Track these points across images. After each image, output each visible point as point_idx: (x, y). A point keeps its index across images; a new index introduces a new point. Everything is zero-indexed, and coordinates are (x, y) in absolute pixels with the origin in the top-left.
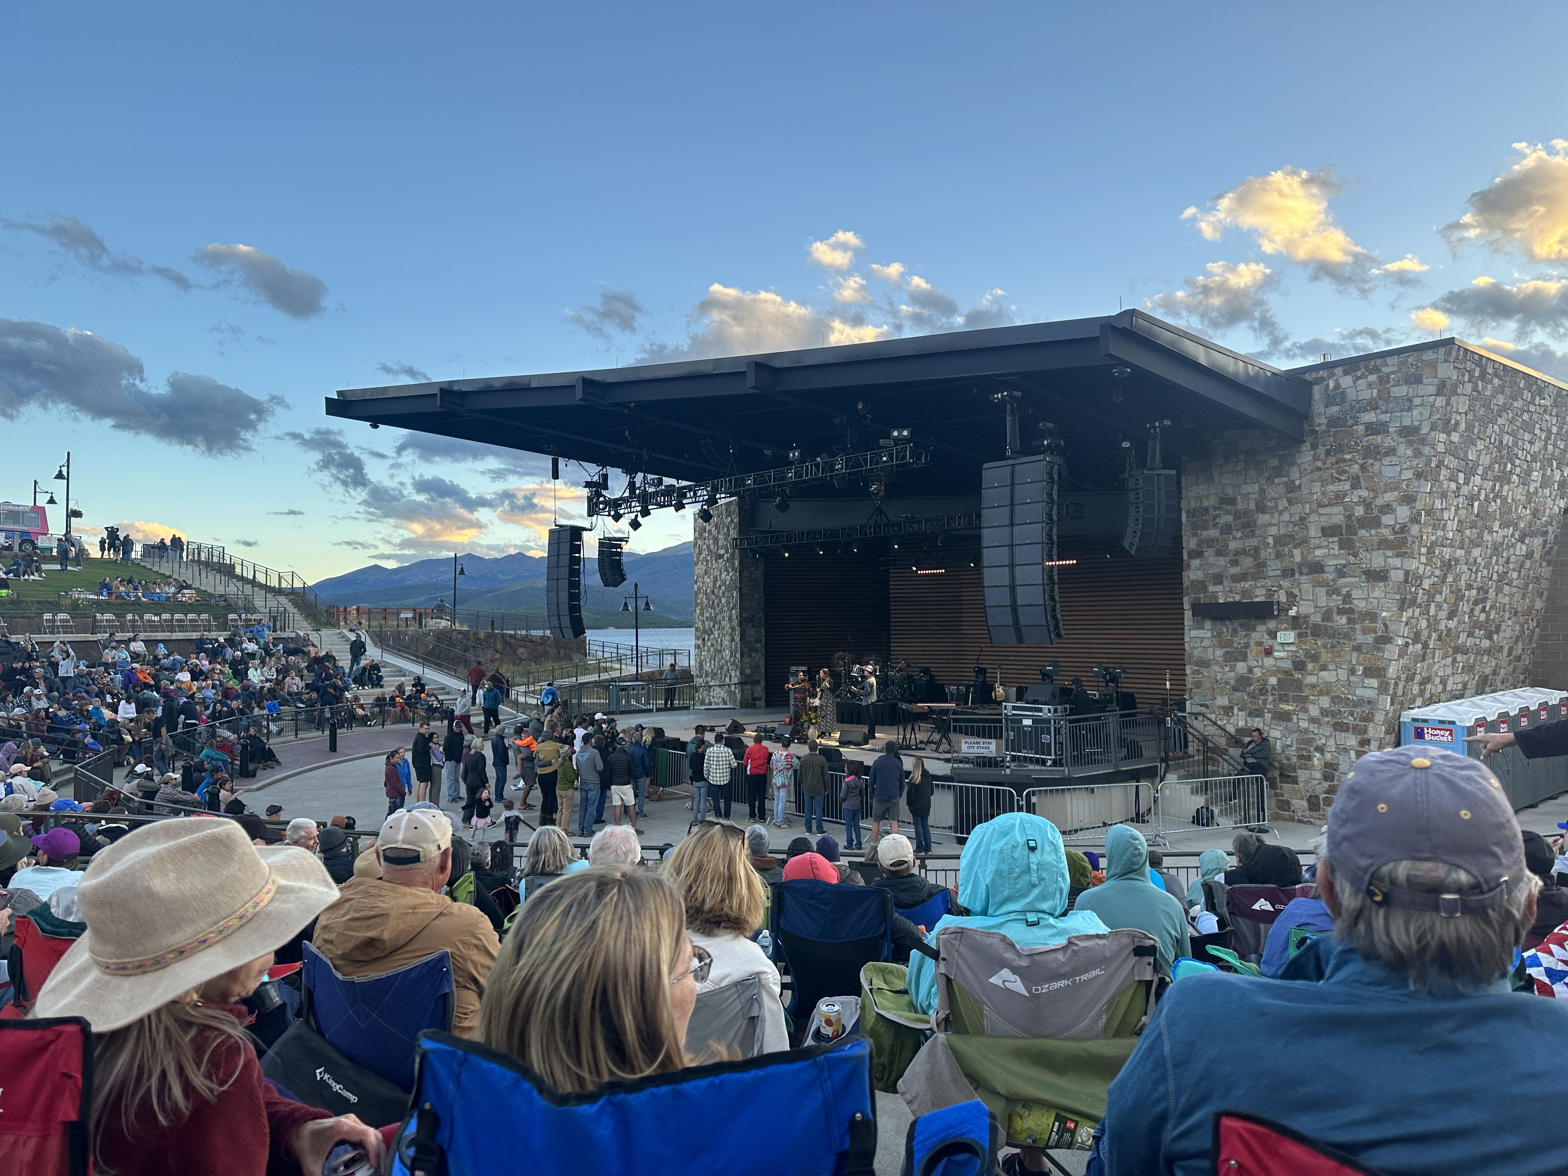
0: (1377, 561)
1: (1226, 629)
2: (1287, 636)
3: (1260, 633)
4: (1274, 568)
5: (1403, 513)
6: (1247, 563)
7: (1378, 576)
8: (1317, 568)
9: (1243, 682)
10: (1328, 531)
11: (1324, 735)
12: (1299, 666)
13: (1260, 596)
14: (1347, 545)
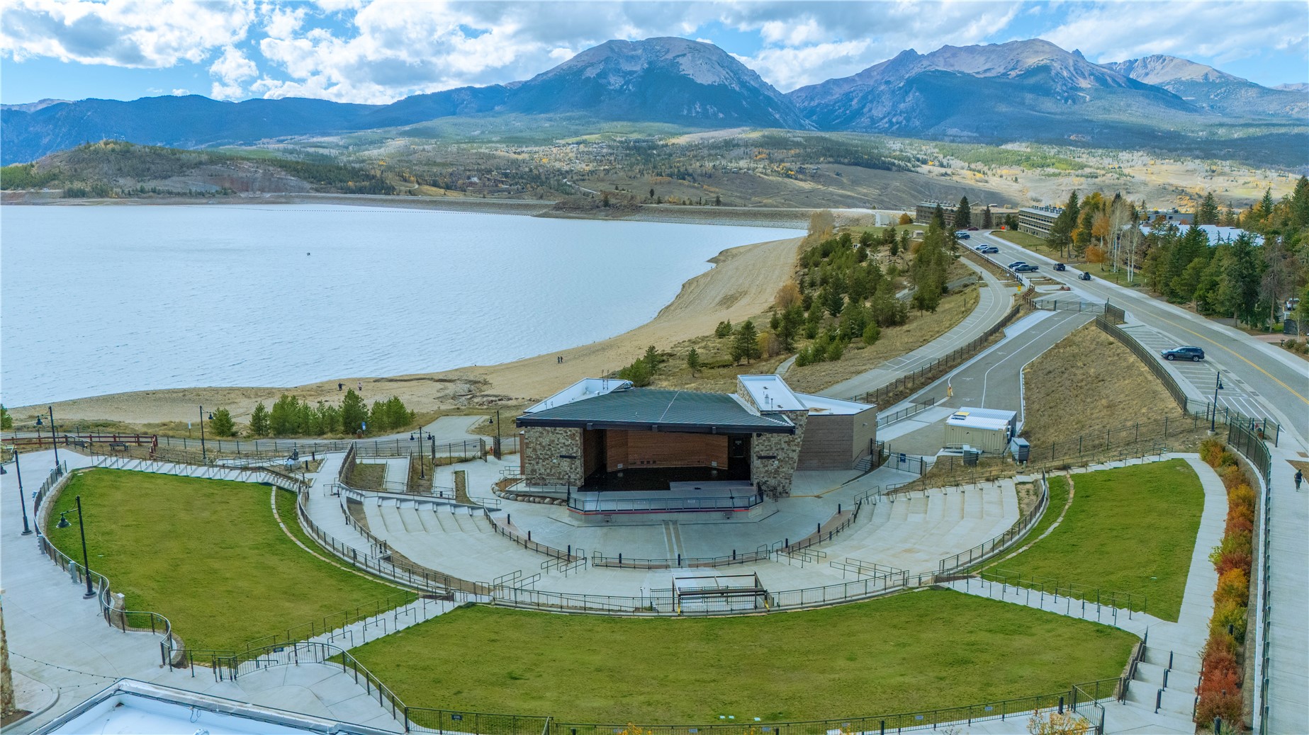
0: (794, 448)
1: (764, 460)
2: (776, 462)
3: (771, 461)
4: (774, 449)
5: (799, 440)
6: (768, 448)
7: (794, 451)
8: (783, 449)
9: (767, 471)
10: (785, 442)
11: (783, 481)
12: (778, 468)
13: (771, 454)
14: (788, 445)
